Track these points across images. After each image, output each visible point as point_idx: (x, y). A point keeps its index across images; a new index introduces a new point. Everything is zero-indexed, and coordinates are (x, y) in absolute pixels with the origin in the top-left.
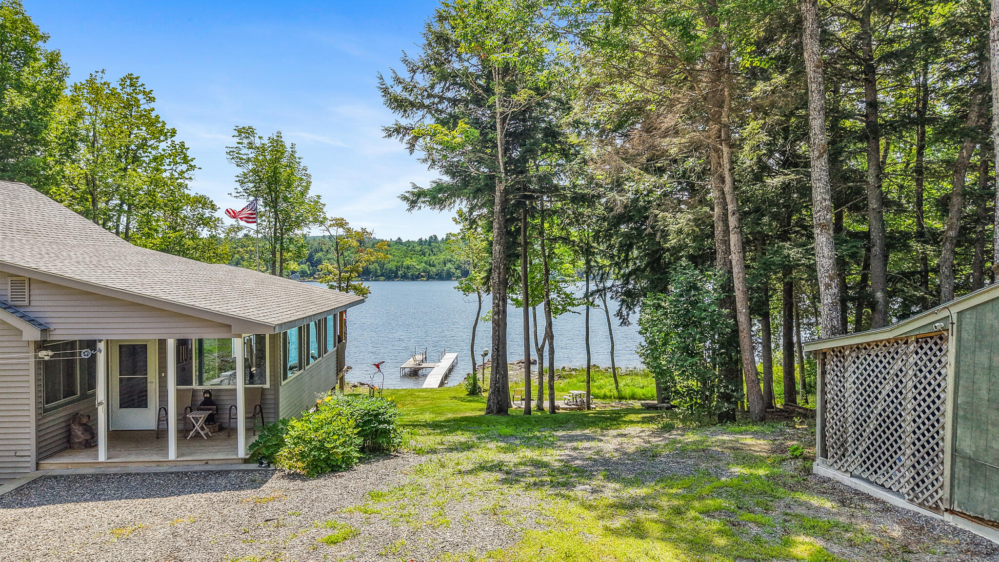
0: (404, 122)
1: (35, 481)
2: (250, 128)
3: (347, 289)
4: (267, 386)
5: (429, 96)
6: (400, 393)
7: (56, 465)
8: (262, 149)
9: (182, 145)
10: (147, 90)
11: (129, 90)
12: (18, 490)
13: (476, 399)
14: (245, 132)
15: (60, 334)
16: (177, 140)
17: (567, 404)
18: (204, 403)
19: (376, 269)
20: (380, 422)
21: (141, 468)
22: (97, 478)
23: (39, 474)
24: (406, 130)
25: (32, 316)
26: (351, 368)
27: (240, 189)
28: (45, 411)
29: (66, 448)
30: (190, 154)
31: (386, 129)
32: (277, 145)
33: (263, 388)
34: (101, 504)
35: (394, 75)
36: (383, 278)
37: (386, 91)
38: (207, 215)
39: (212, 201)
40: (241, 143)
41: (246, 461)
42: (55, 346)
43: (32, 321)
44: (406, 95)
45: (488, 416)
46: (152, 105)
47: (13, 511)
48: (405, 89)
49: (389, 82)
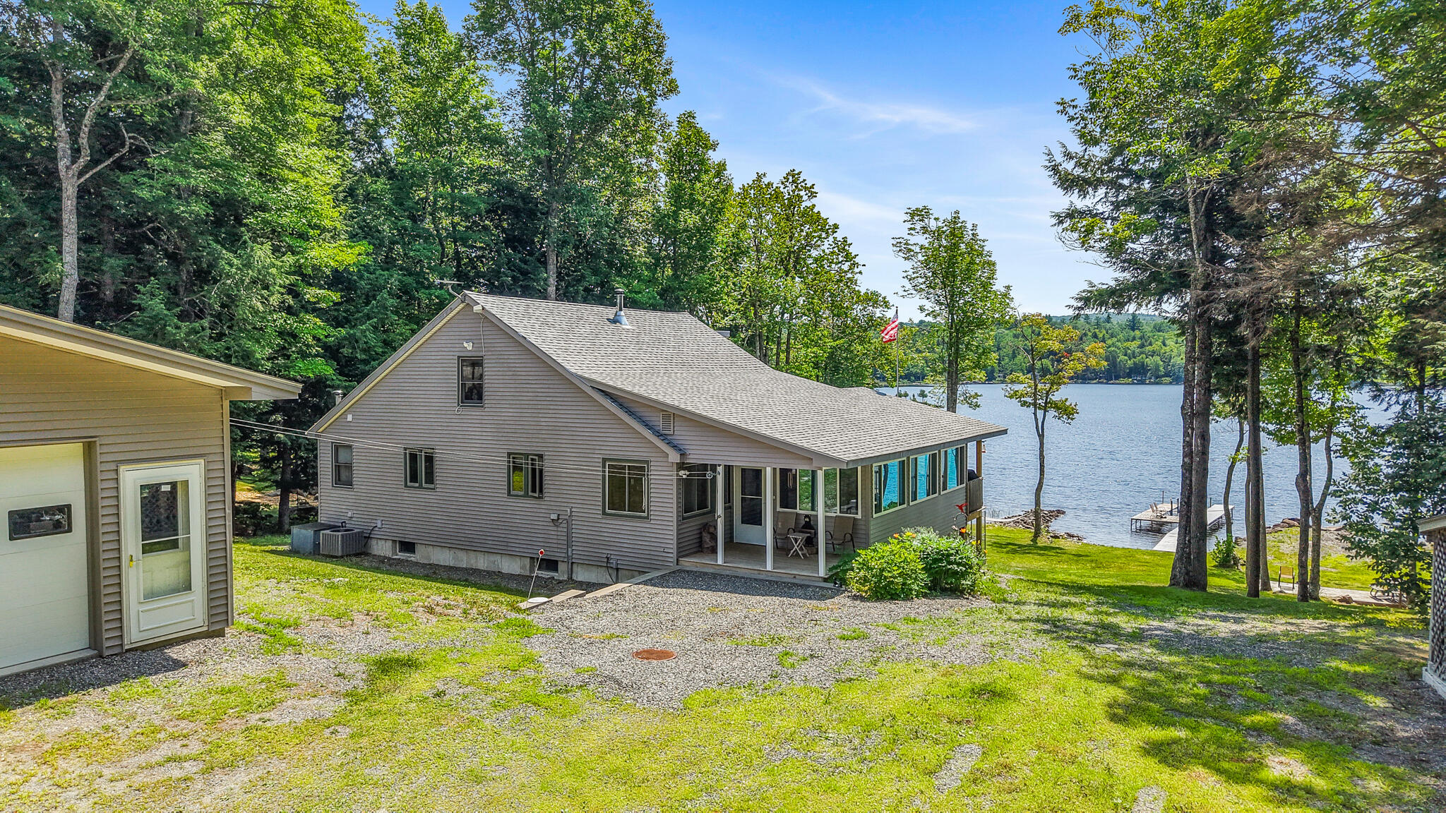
0: (1081, 204)
1: (674, 572)
2: (925, 208)
3: (1045, 406)
4: (859, 516)
5: (1110, 170)
6: (1116, 552)
7: (690, 563)
8: (938, 234)
9: (845, 239)
10: (808, 186)
11: (791, 188)
12: (662, 576)
13: (1225, 573)
14: (919, 214)
15: (693, 459)
16: (839, 235)
17: (1375, 598)
18: (804, 527)
19: (1157, 366)
20: (950, 563)
21: (747, 574)
22: (714, 576)
23: (678, 568)
24: (1082, 214)
25: (675, 442)
26: (1064, 513)
27: (908, 286)
28: (684, 518)
29: (699, 551)
30: (853, 250)
31: (1058, 216)
32: (955, 229)
33: (854, 518)
34: (710, 593)
35: (1063, 150)
36: (1168, 379)
37: (1055, 169)
38: (878, 315)
39: (885, 298)
40: (914, 229)
41: (825, 580)
42: (690, 468)
43: (675, 447)
44: (1078, 171)
45: (1173, 589)
46: (814, 201)
47: (656, 589)
48: (1078, 164)
49: (1059, 158)
